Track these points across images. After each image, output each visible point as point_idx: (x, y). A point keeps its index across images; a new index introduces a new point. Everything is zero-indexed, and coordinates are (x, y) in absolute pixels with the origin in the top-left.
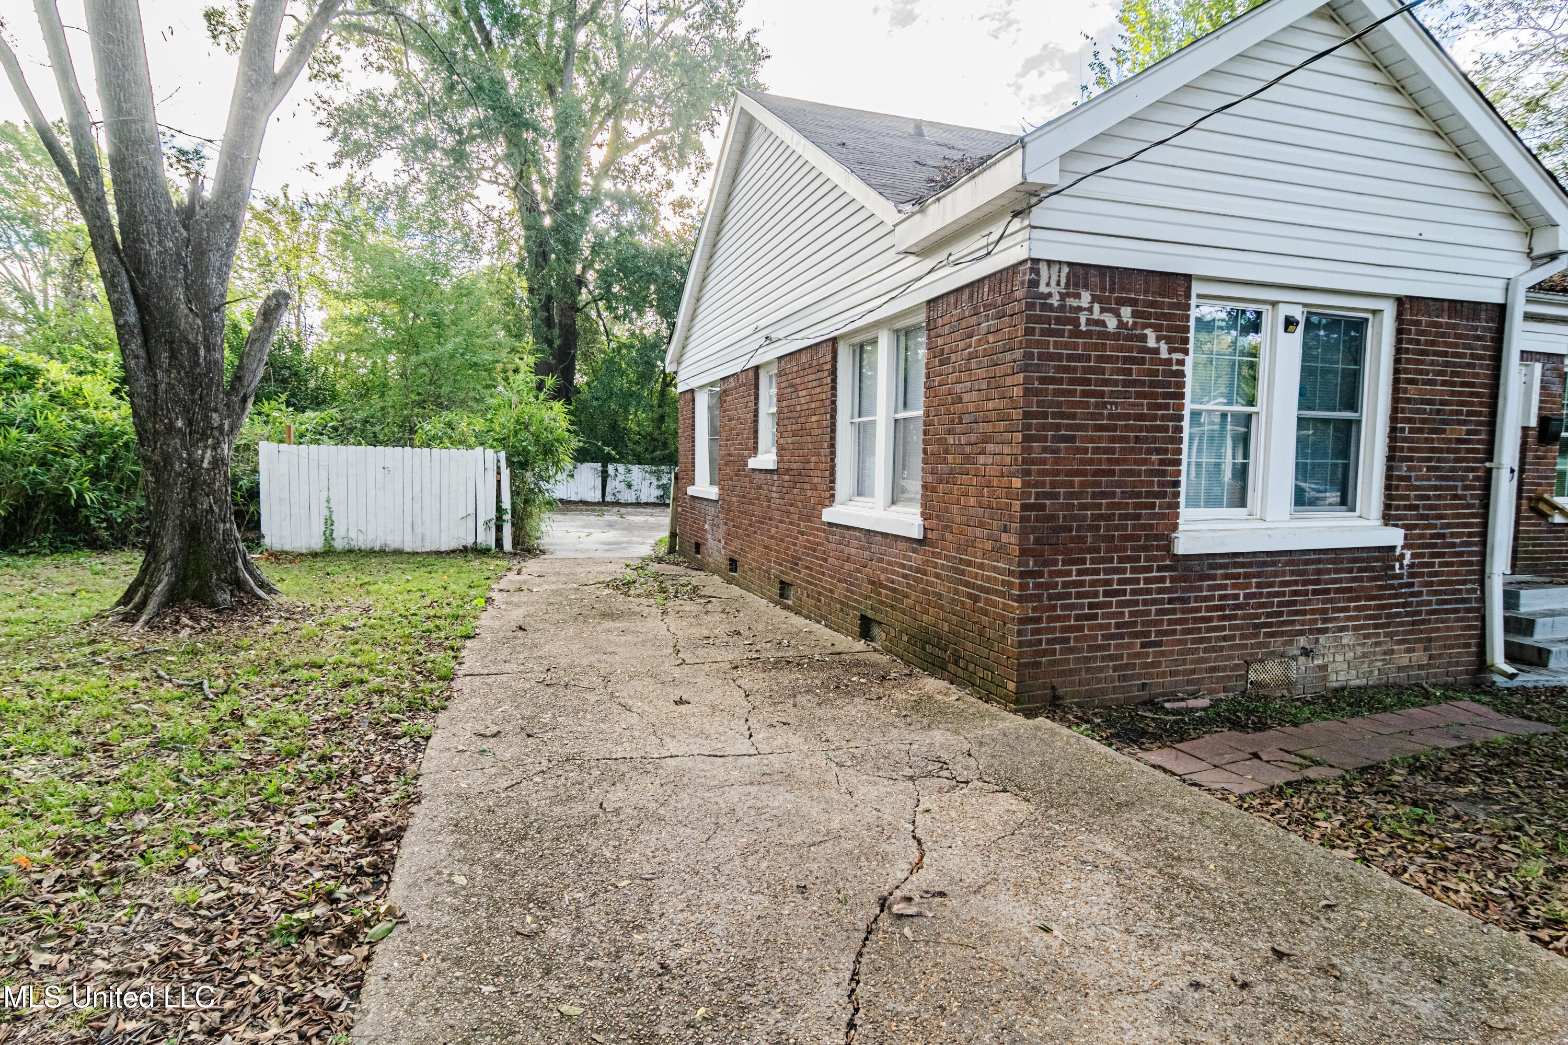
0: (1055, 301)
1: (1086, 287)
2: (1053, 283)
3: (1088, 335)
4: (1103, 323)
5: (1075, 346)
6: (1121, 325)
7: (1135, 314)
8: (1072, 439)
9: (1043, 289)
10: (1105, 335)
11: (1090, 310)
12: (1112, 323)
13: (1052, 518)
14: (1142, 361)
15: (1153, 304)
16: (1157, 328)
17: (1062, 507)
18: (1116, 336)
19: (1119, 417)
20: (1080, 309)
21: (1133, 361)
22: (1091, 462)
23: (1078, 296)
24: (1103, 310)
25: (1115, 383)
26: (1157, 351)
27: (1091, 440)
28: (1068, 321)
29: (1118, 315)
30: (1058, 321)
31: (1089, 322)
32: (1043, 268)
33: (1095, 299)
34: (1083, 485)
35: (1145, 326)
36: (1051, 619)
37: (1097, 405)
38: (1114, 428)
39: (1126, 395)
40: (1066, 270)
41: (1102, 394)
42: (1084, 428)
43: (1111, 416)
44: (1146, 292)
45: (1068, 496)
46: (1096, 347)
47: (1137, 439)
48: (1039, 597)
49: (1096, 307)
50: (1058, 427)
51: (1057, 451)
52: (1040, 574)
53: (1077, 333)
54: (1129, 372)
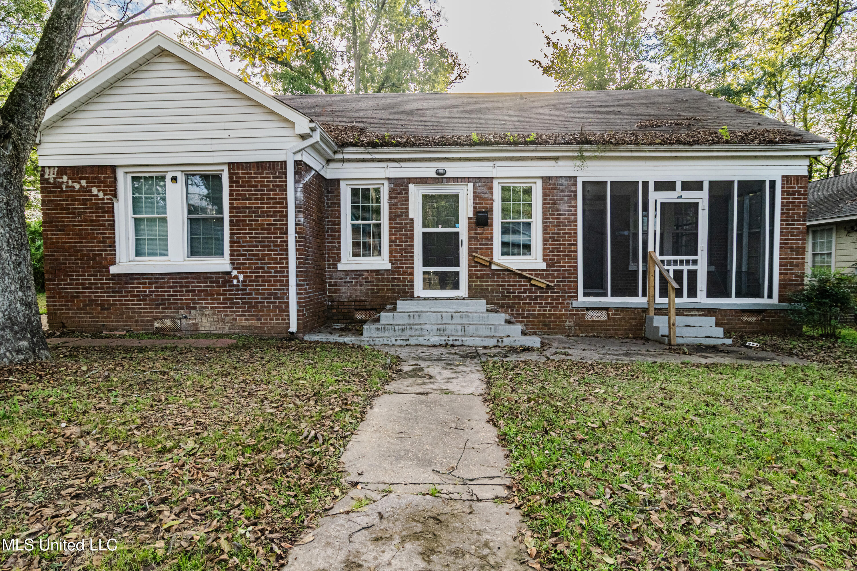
0: (52, 181)
1: (66, 174)
2: (51, 174)
3: (66, 191)
4: (74, 187)
5: (61, 196)
6: (81, 187)
7: (87, 183)
8: (64, 230)
9: (46, 176)
10: (74, 191)
11: (67, 182)
12: (77, 187)
13: (56, 260)
14: (91, 200)
15: (95, 178)
16: (97, 187)
17: (61, 255)
18: (78, 191)
19: (82, 221)
20: (63, 182)
21: (87, 200)
22: (72, 238)
23: (62, 178)
24: (73, 182)
25: (80, 209)
26: (97, 195)
27: (71, 230)
28: (57, 187)
29: (79, 183)
30: (54, 187)
31: (67, 187)
32: (47, 170)
33: (69, 178)
34: (69, 247)
35: (92, 187)
36: (60, 297)
37: (72, 217)
38: (81, 225)
39: (85, 213)
40: (56, 169)
41: (74, 213)
42: (68, 226)
43: (79, 221)
44: (93, 173)
45: (63, 251)
46: (70, 196)
47: (91, 229)
48: (54, 289)
49: (70, 181)
50: (57, 226)
51: (57, 235)
52: (54, 280)
53: (62, 191)
54: (86, 204)
